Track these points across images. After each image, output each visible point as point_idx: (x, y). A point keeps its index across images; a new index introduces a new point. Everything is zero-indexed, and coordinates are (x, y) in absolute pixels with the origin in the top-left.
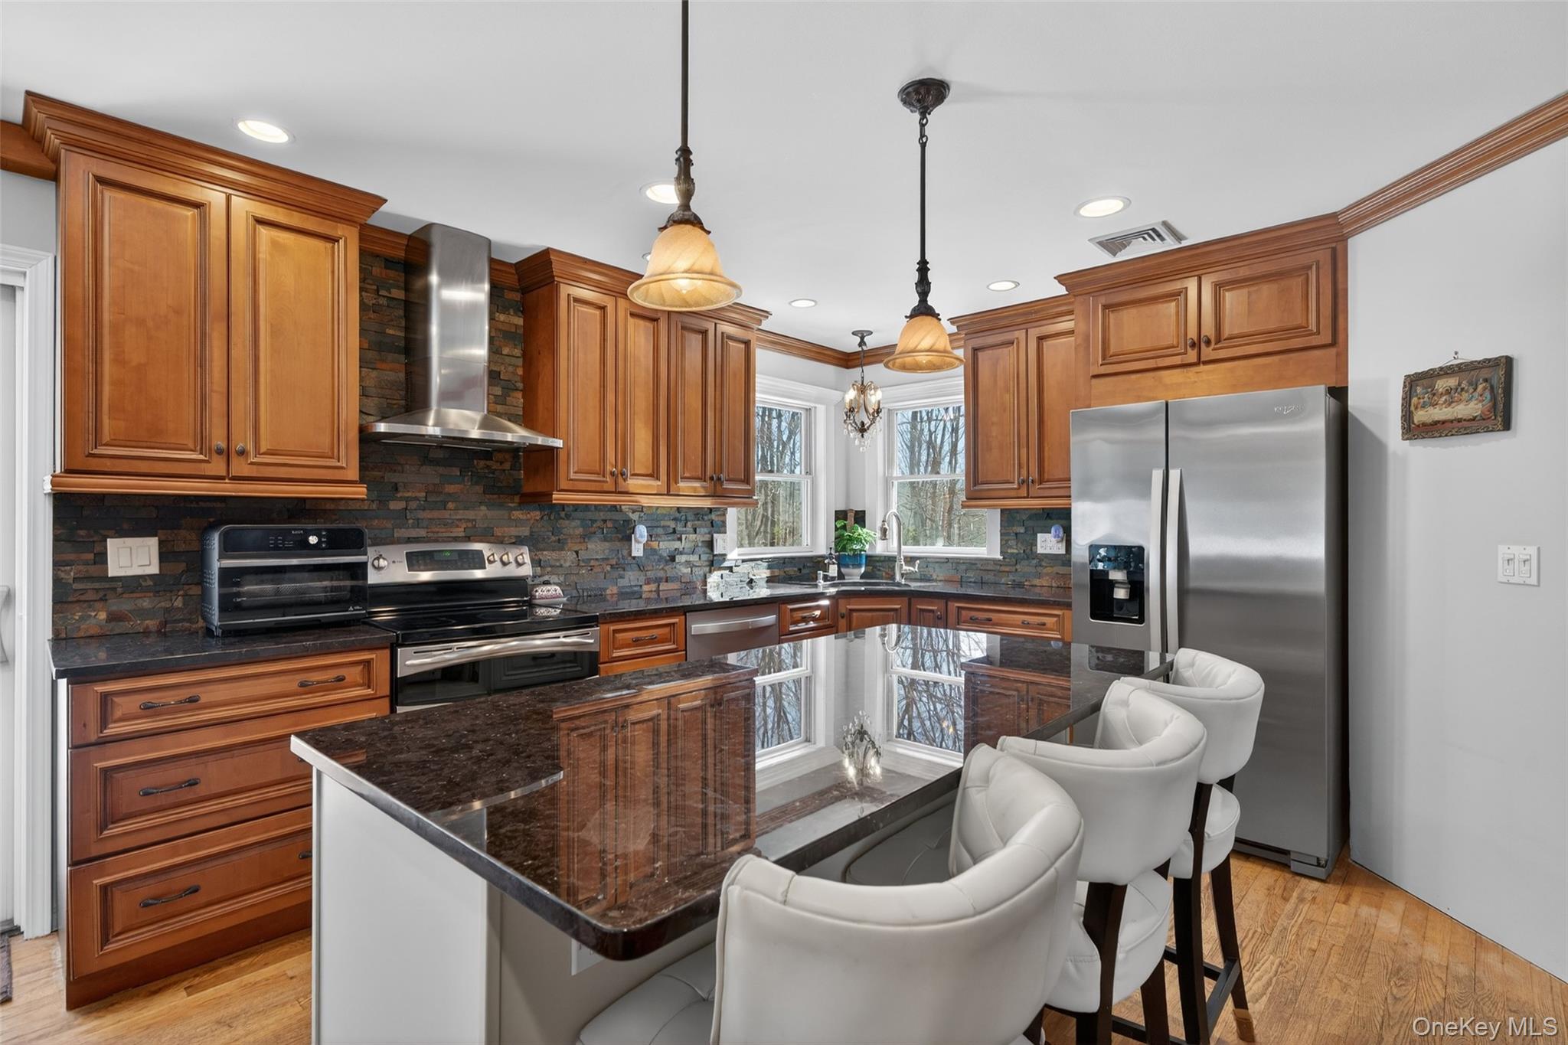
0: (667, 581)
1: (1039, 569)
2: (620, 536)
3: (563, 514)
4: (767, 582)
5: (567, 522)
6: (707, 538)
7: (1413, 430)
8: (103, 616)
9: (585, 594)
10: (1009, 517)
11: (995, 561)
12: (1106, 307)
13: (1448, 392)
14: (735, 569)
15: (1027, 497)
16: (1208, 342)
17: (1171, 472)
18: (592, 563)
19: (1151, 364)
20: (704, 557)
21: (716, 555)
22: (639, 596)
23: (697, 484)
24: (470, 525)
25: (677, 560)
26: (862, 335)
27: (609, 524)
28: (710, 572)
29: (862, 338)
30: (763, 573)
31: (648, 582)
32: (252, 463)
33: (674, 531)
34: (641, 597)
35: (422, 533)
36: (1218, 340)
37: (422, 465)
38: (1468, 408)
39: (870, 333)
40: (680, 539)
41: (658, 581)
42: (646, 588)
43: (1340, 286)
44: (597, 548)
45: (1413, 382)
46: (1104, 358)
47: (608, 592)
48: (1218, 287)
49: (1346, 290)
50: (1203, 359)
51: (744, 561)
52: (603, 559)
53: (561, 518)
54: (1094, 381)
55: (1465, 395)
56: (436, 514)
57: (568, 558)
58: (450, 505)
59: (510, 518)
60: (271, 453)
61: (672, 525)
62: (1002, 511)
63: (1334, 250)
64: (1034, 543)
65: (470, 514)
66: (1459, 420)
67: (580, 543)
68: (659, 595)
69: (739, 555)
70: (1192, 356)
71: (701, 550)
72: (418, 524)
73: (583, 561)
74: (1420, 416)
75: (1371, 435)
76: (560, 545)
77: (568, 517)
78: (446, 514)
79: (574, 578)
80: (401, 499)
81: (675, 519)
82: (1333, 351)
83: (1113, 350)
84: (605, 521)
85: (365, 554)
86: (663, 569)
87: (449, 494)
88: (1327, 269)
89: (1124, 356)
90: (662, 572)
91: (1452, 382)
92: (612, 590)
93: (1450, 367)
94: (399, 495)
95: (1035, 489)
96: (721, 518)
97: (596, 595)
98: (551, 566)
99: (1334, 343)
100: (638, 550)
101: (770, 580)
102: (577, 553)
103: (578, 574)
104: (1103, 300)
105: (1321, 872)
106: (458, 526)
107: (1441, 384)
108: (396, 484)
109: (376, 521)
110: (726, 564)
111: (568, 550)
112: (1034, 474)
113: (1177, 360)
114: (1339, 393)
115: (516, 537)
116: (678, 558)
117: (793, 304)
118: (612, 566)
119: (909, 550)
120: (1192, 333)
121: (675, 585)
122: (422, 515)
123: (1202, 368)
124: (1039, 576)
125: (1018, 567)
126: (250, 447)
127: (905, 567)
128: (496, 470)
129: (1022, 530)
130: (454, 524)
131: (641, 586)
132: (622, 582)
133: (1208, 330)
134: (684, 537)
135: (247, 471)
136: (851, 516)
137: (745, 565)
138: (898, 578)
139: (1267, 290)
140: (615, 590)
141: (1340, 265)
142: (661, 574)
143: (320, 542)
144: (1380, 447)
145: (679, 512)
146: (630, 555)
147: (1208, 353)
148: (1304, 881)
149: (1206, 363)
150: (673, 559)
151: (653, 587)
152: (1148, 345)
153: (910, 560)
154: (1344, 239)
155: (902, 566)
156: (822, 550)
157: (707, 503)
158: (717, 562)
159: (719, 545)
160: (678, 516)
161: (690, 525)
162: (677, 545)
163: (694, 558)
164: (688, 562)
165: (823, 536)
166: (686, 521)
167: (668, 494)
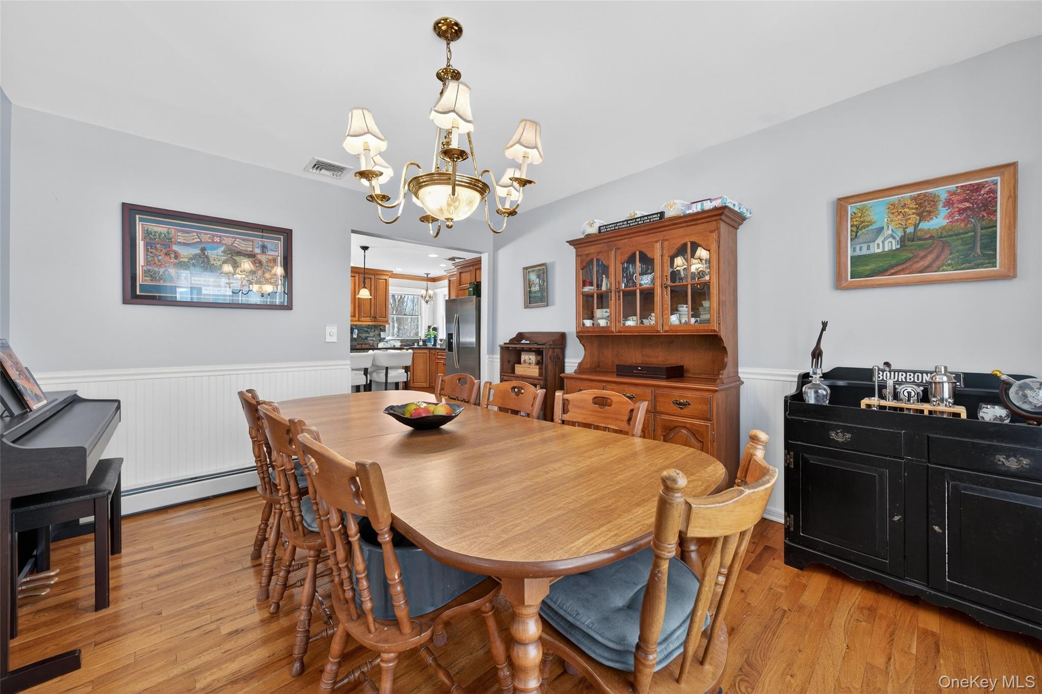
0: (364, 345)
6: (379, 334)
14: (388, 342)
17: (457, 315)
20: (377, 338)
21: (382, 338)
25: (368, 339)
26: (427, 274)
28: (379, 343)
30: (399, 344)
31: (358, 344)
33: (367, 331)
41: (362, 344)
69: (390, 338)
86: (363, 341)
96: (384, 327)
100: (355, 336)
121: (368, 346)
134: (370, 333)
137: (392, 341)
155: (439, 342)
156: (423, 337)
157: (370, 323)
158: (382, 340)
159: (383, 335)
160: (369, 327)
161: (373, 330)
162: (368, 335)
163: (374, 339)
164: (372, 340)
165: (423, 333)
166: (372, 329)
167: (359, 321)
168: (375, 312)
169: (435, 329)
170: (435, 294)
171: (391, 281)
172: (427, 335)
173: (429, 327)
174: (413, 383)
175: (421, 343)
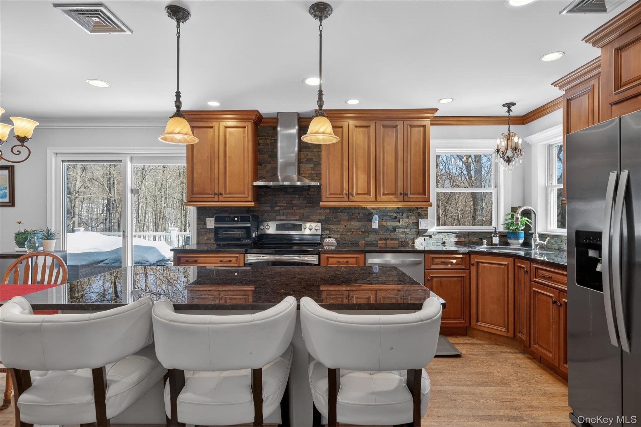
0: (391, 240)
2: (367, 220)
3: (339, 211)
4: (455, 244)
5: (341, 214)
6: (415, 221)
8: (206, 238)
9: (349, 243)
14: (433, 236)
18: (352, 230)
20: (413, 230)
21: (420, 229)
22: (376, 245)
24: (302, 215)
25: (397, 231)
26: (509, 106)
27: (361, 215)
28: (417, 238)
29: (509, 108)
30: (453, 239)
31: (381, 239)
32: (224, 197)
33: (396, 217)
34: (377, 246)
35: (285, 217)
37: (284, 195)
40: (399, 221)
41: (386, 239)
42: (380, 242)
44: (355, 224)
47: (360, 243)
51: (439, 233)
52: (357, 229)
53: (338, 212)
56: (290, 211)
57: (341, 228)
58: (294, 208)
59: (317, 212)
60: (229, 194)
61: (395, 215)
65: (302, 211)
67: (347, 222)
68: (386, 246)
69: (436, 230)
71: (412, 227)
72: (283, 215)
73: (348, 229)
76: (339, 223)
77: (341, 212)
78: (293, 211)
79: (344, 236)
80: (278, 206)
81: (396, 213)
84: (359, 213)
85: (250, 224)
86: (389, 234)
87: (294, 204)
90: (389, 236)
92: (362, 242)
94: (278, 205)
96: (425, 212)
97: (354, 244)
98: (334, 231)
100: (375, 225)
101: (457, 243)
102: (346, 226)
103: (346, 234)
106: (297, 215)
108: (277, 201)
109: (271, 214)
110: (427, 234)
111: (342, 225)
115: (319, 219)
116: (397, 230)
117: (441, 102)
118: (362, 232)
121: (397, 242)
122: (284, 211)
126: (223, 193)
127: (538, 241)
128: (311, 195)
130: (296, 214)
131: (377, 241)
132: (367, 239)
134: (401, 220)
135: (222, 199)
137: (440, 235)
138: (534, 247)
140: (363, 242)
142: (388, 236)
143: (238, 220)
145: (399, 209)
146: (372, 228)
150: (395, 230)
151: (383, 242)
155: (536, 240)
156: (501, 229)
157: (400, 205)
158: (421, 233)
159: (422, 225)
160: (398, 211)
161: (405, 215)
162: (397, 224)
163: (407, 230)
164: (403, 232)
165: (502, 221)
166: (403, 213)
167: (376, 201)
168: (404, 187)
169: (527, 213)
170: (528, 145)
171: (434, 131)
172: (512, 224)
173: (514, 210)
174: (477, 321)
175: (496, 240)
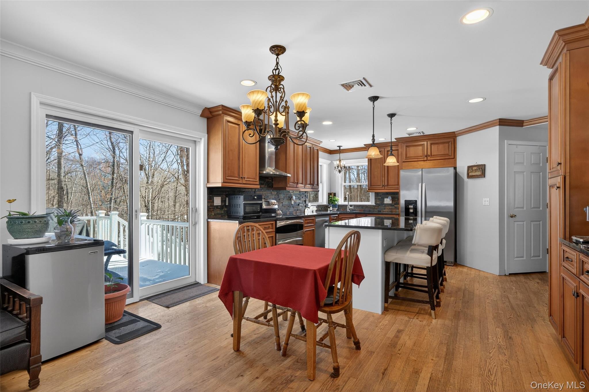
1: (385, 207)
2: (289, 199)
6: (305, 200)
7: (469, 177)
10: (377, 194)
11: (373, 206)
12: (406, 146)
13: (475, 170)
14: (310, 208)
15: (384, 189)
16: (429, 156)
17: (423, 184)
18: (285, 205)
19: (416, 160)
20: (304, 205)
21: (307, 204)
23: (310, 186)
26: (340, 147)
30: (315, 209)
31: (294, 211)
32: (246, 181)
33: (299, 198)
36: (431, 156)
38: (478, 173)
39: (342, 146)
40: (300, 200)
43: (455, 146)
44: (285, 202)
45: (469, 167)
46: (406, 158)
48: (431, 144)
49: (456, 147)
50: (428, 159)
53: (280, 194)
54: (403, 163)
55: (478, 171)
59: (271, 194)
60: (248, 178)
61: (299, 196)
62: (375, 193)
63: (454, 139)
64: (384, 201)
66: (477, 175)
67: (283, 200)
69: (310, 204)
70: (425, 159)
71: (304, 203)
73: (283, 205)
74: (470, 174)
75: (461, 177)
76: (279, 200)
81: (299, 194)
82: (454, 160)
83: (408, 156)
84: (287, 195)
85: (262, 201)
88: (453, 143)
89: (410, 158)
91: (476, 168)
92: (288, 212)
93: (475, 165)
95: (386, 188)
96: (307, 195)
99: (454, 158)
100: (293, 202)
101: (316, 211)
102: (282, 203)
103: (282, 208)
104: (405, 145)
105: (452, 264)
107: (474, 168)
110: (308, 207)
112: (386, 184)
113: (422, 159)
114: (455, 168)
118: (288, 206)
119: (351, 203)
120: (426, 154)
123: (428, 161)
124: (385, 209)
125: (379, 207)
126: (245, 177)
127: (350, 207)
128: (269, 182)
129: (381, 198)
132: (290, 210)
133: (429, 153)
135: (244, 182)
136: (333, 194)
137: (312, 207)
138: (348, 210)
139: (441, 146)
141: (455, 142)
142: (297, 209)
143: (256, 198)
144: (463, 180)
146: (291, 204)
147: (429, 158)
148: (449, 267)
149: (428, 160)
150: (299, 205)
152: (416, 156)
153: (351, 206)
154: (456, 137)
168: (313, 181)
